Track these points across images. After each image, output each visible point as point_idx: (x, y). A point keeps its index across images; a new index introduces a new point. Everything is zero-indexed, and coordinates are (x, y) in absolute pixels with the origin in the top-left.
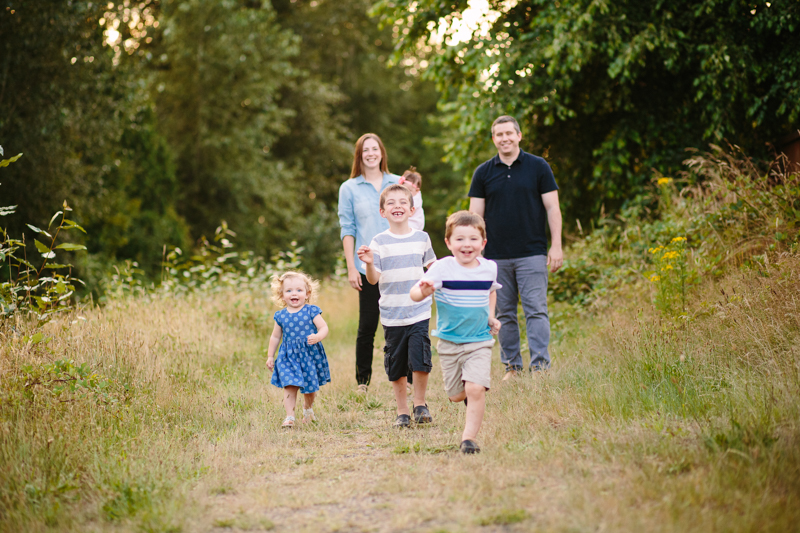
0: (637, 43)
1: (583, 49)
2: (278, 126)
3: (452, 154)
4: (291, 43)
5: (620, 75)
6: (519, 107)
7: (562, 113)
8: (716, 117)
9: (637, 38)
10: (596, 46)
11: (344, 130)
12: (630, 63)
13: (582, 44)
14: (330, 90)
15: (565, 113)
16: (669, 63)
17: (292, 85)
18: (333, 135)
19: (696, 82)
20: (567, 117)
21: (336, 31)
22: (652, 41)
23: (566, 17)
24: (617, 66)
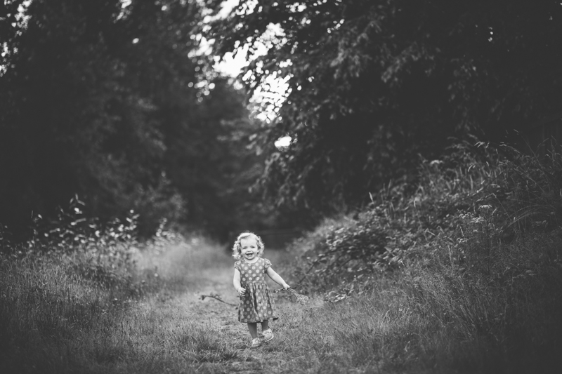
0: (404, 56)
1: (361, 60)
2: (108, 127)
3: (254, 143)
4: (119, 68)
5: (389, 81)
6: (309, 106)
7: (343, 110)
8: (465, 114)
9: (404, 52)
10: (371, 59)
11: (156, 132)
12: (399, 70)
13: (360, 57)
14: (146, 102)
15: (346, 110)
16: (428, 72)
17: (119, 98)
18: (147, 135)
19: (450, 87)
20: (348, 113)
21: (151, 60)
22: (416, 55)
23: (347, 36)
24: (388, 73)
